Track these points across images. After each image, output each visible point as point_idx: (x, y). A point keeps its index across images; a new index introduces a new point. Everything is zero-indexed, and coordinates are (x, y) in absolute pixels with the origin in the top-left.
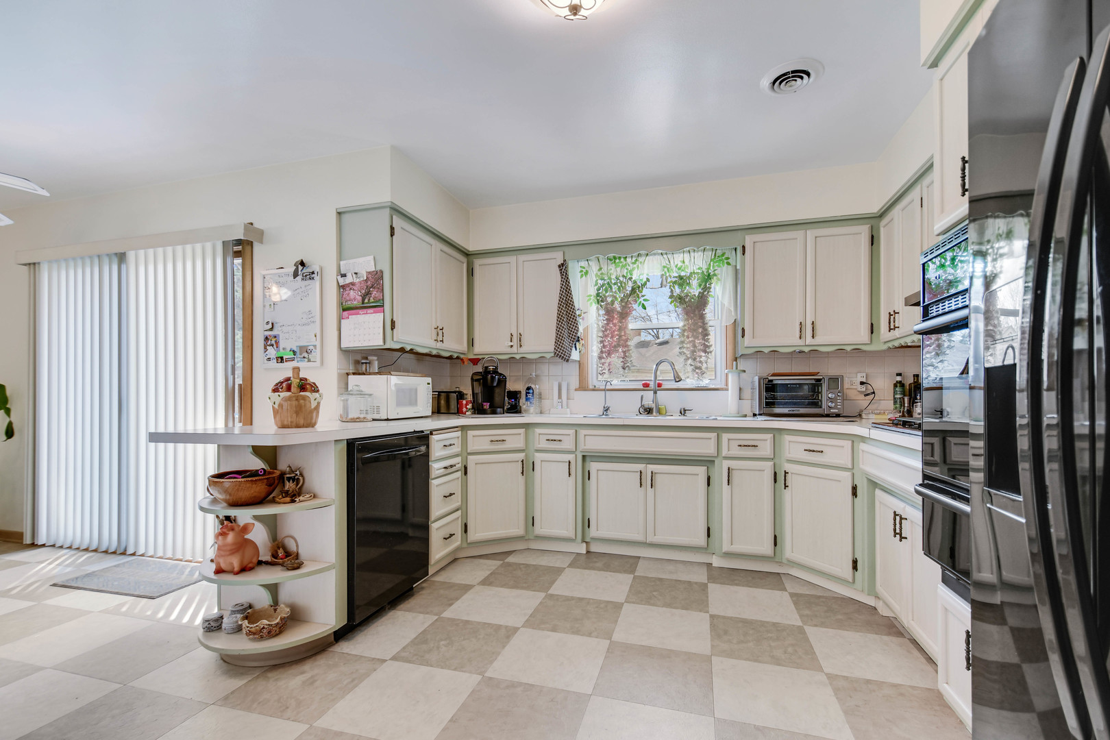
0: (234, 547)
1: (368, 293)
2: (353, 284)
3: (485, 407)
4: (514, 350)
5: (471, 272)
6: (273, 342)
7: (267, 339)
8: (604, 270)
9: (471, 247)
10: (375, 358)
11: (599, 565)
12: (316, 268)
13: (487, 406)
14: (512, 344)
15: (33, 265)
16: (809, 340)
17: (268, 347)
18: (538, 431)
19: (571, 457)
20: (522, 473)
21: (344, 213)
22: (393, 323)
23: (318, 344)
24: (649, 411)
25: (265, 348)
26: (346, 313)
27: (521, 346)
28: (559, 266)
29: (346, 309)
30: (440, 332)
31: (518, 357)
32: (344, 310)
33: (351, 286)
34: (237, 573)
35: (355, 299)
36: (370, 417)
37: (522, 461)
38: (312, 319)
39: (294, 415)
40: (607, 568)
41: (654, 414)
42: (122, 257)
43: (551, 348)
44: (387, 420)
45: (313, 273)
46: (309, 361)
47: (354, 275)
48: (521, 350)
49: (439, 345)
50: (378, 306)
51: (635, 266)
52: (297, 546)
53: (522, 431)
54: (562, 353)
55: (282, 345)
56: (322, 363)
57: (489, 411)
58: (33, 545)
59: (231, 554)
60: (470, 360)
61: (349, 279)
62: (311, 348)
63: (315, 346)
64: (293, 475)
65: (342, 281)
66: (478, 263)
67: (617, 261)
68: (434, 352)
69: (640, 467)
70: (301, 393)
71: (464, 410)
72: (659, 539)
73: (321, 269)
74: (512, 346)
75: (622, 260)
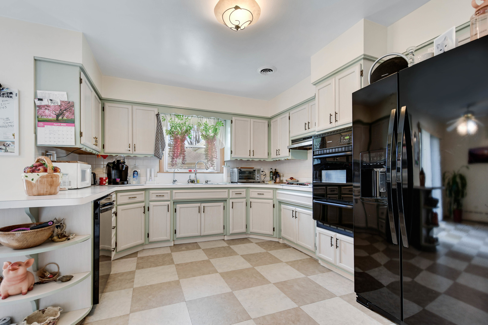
0: (23, 276)
1: (61, 114)
2: (48, 106)
3: (118, 181)
4: (131, 152)
5: (103, 109)
8: (173, 119)
10: (55, 152)
11: (183, 248)
12: (15, 91)
13: (118, 180)
14: (129, 149)
16: (252, 156)
18: (151, 192)
19: (168, 203)
20: (144, 213)
21: (40, 60)
22: (81, 134)
23: (16, 140)
24: (192, 182)
26: (41, 124)
27: (135, 150)
28: (156, 115)
29: (42, 121)
30: (96, 140)
31: (132, 156)
32: (39, 121)
33: (46, 107)
34: (26, 294)
35: (50, 116)
36: (67, 188)
37: (144, 207)
38: (10, 124)
39: (49, 187)
40: (188, 249)
41: (195, 183)
43: (152, 152)
44: (77, 189)
45: (11, 93)
47: (50, 101)
48: (135, 153)
50: (71, 122)
51: (187, 120)
53: (142, 192)
54: (158, 155)
56: (20, 153)
57: (120, 183)
59: (21, 282)
60: (102, 156)
61: (45, 103)
62: (9, 143)
64: (59, 224)
65: (38, 103)
66: (107, 104)
67: (179, 117)
69: (199, 205)
70: (54, 173)
71: (104, 182)
72: (206, 233)
73: (19, 92)
74: (129, 150)
75: (181, 117)
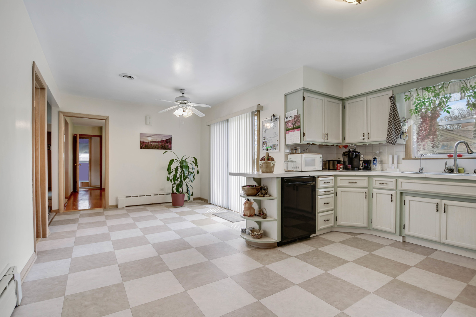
0: (248, 208)
1: (295, 124)
4: (365, 140)
5: (344, 107)
6: (265, 144)
7: (263, 143)
8: (421, 95)
9: (344, 96)
10: (299, 148)
11: (408, 248)
12: (278, 117)
13: (350, 166)
14: (364, 138)
15: (210, 126)
17: (264, 146)
18: (375, 179)
19: (393, 193)
20: (366, 198)
21: (287, 95)
22: (304, 134)
23: (278, 144)
24: (451, 171)
25: (263, 146)
26: (287, 132)
27: (369, 139)
28: (390, 98)
29: (288, 130)
30: (326, 136)
31: (367, 144)
32: (287, 131)
33: (289, 122)
34: (249, 216)
35: (290, 126)
36: (295, 170)
37: (366, 192)
38: (277, 135)
39: (266, 168)
41: (455, 172)
42: (228, 121)
43: (385, 138)
44: (302, 171)
45: (277, 118)
46: (276, 150)
47: (290, 117)
48: (369, 140)
49: (326, 141)
50: (299, 127)
51: (441, 90)
52: (266, 212)
53: (366, 178)
54: (391, 141)
55: (268, 145)
56: (280, 150)
57: (351, 169)
58: (210, 204)
59: (247, 210)
60: (344, 146)
61: (289, 119)
62: (276, 145)
63: (277, 144)
64: (264, 188)
65: (286, 120)
66: (347, 103)
67: (429, 89)
68: (324, 144)
69: (438, 201)
70: (268, 161)
71: (339, 168)
72: (448, 241)
73: (280, 117)
74: (364, 139)
75: (432, 88)
